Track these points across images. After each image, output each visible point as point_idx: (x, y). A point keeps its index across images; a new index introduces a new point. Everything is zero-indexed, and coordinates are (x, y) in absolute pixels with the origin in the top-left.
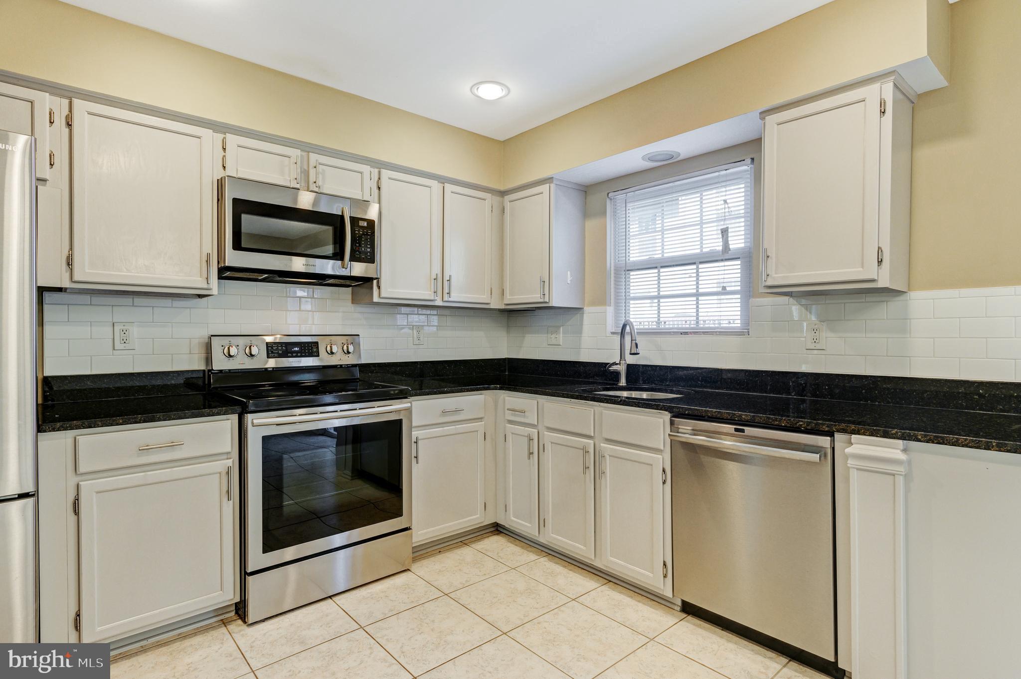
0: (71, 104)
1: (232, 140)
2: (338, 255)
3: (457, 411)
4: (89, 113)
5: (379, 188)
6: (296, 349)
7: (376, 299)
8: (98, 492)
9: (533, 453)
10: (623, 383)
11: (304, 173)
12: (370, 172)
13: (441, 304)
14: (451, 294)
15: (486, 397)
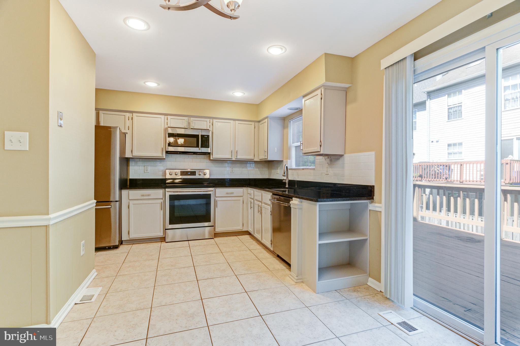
0: (133, 114)
1: (169, 117)
2: (198, 146)
3: (232, 193)
4: (136, 116)
5: (213, 125)
6: (189, 173)
7: (211, 159)
8: (133, 204)
9: (252, 207)
10: (287, 186)
11: (189, 123)
12: (210, 121)
13: (235, 160)
14: (238, 156)
15: (244, 190)
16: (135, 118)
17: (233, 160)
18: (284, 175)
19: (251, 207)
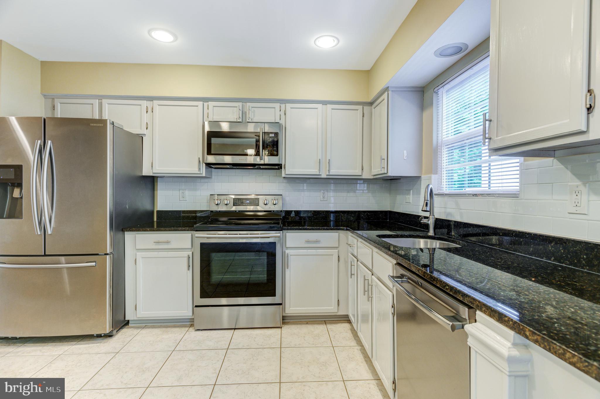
0: (153, 102)
1: (210, 103)
2: (258, 154)
3: (317, 242)
4: (159, 105)
5: (285, 114)
6: (248, 202)
7: (283, 175)
8: (142, 258)
9: (354, 275)
10: (431, 233)
11: (244, 113)
12: (280, 107)
13: (325, 177)
14: (331, 171)
15: (340, 234)
16: (157, 109)
17: (323, 176)
18: (425, 209)
19: (351, 275)
